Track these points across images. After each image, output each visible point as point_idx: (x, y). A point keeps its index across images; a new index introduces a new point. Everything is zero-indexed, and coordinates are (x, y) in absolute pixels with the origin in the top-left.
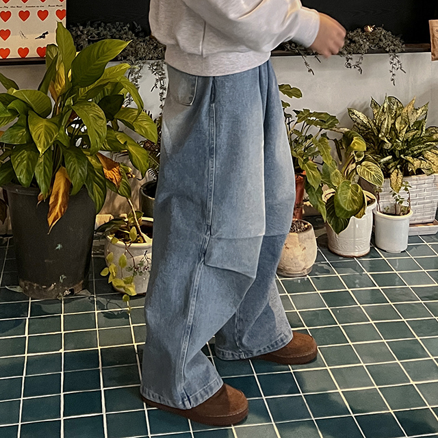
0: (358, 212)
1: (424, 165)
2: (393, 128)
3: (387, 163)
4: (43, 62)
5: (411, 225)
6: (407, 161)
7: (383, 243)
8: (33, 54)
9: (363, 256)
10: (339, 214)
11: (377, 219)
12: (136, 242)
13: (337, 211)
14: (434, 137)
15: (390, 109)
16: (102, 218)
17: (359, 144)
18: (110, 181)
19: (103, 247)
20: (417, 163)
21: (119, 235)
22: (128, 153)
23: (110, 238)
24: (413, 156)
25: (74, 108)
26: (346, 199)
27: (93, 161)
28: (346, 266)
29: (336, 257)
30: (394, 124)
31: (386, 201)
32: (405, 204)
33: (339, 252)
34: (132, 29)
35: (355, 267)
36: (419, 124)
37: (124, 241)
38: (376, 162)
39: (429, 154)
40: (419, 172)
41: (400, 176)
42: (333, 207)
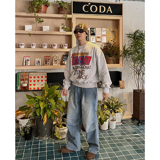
0: (105, 121)
1: (119, 111)
2: (112, 103)
3: (111, 110)
4: (42, 90)
5: (116, 123)
6: (115, 110)
7: (111, 127)
8: (40, 89)
9: (107, 130)
10: (102, 121)
11: (109, 122)
12: (61, 128)
13: (101, 121)
14: (121, 105)
15: (112, 99)
16: (54, 123)
17: (106, 107)
18: (56, 115)
19: (54, 129)
20: (117, 110)
21: (58, 126)
22: (59, 109)
23: (56, 127)
24: (116, 109)
25: (48, 100)
26: (103, 118)
27: (52, 111)
28: (103, 132)
29: (101, 130)
30: (112, 102)
31: (111, 118)
32: (115, 119)
33: (102, 129)
34: (60, 83)
35: (105, 132)
36: (117, 102)
37: (59, 128)
38: (109, 110)
39: (119, 108)
40: (118, 112)
41: (114, 113)
42: (101, 120)
